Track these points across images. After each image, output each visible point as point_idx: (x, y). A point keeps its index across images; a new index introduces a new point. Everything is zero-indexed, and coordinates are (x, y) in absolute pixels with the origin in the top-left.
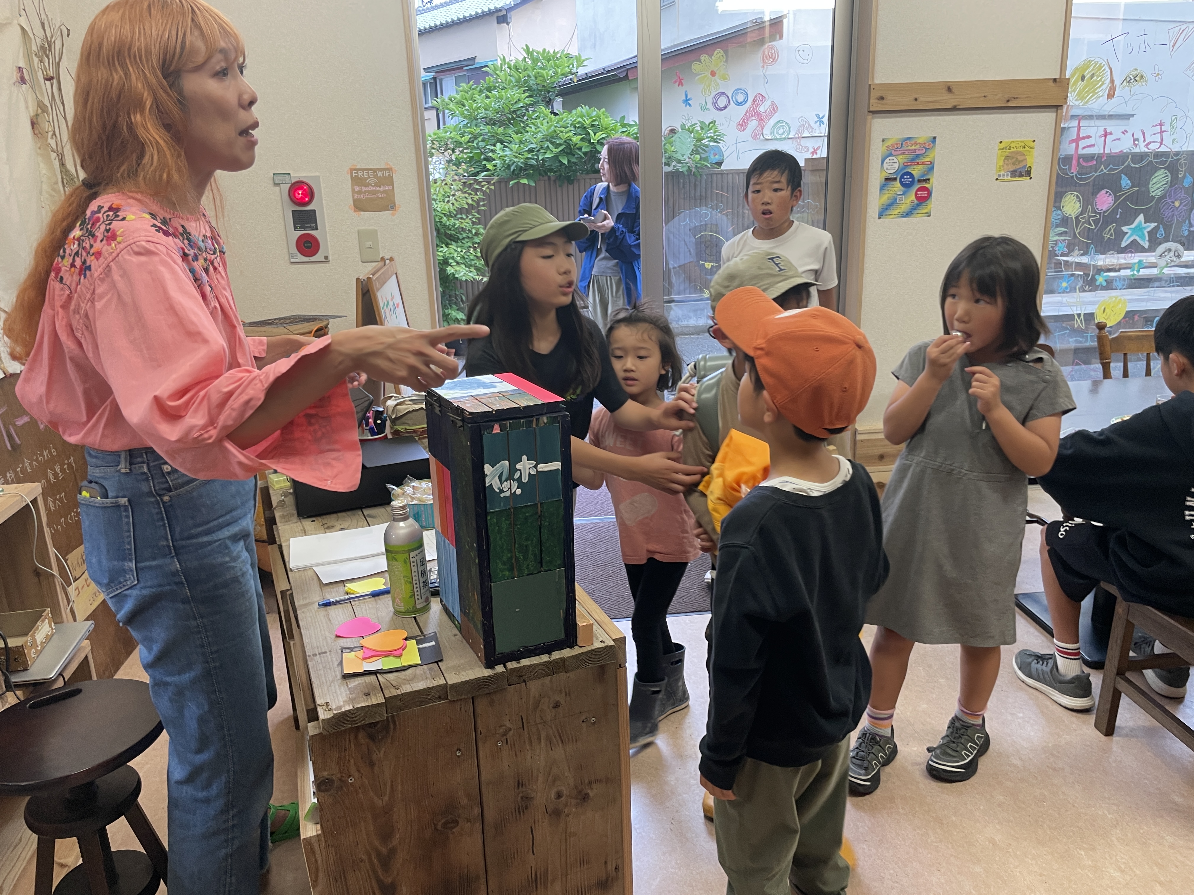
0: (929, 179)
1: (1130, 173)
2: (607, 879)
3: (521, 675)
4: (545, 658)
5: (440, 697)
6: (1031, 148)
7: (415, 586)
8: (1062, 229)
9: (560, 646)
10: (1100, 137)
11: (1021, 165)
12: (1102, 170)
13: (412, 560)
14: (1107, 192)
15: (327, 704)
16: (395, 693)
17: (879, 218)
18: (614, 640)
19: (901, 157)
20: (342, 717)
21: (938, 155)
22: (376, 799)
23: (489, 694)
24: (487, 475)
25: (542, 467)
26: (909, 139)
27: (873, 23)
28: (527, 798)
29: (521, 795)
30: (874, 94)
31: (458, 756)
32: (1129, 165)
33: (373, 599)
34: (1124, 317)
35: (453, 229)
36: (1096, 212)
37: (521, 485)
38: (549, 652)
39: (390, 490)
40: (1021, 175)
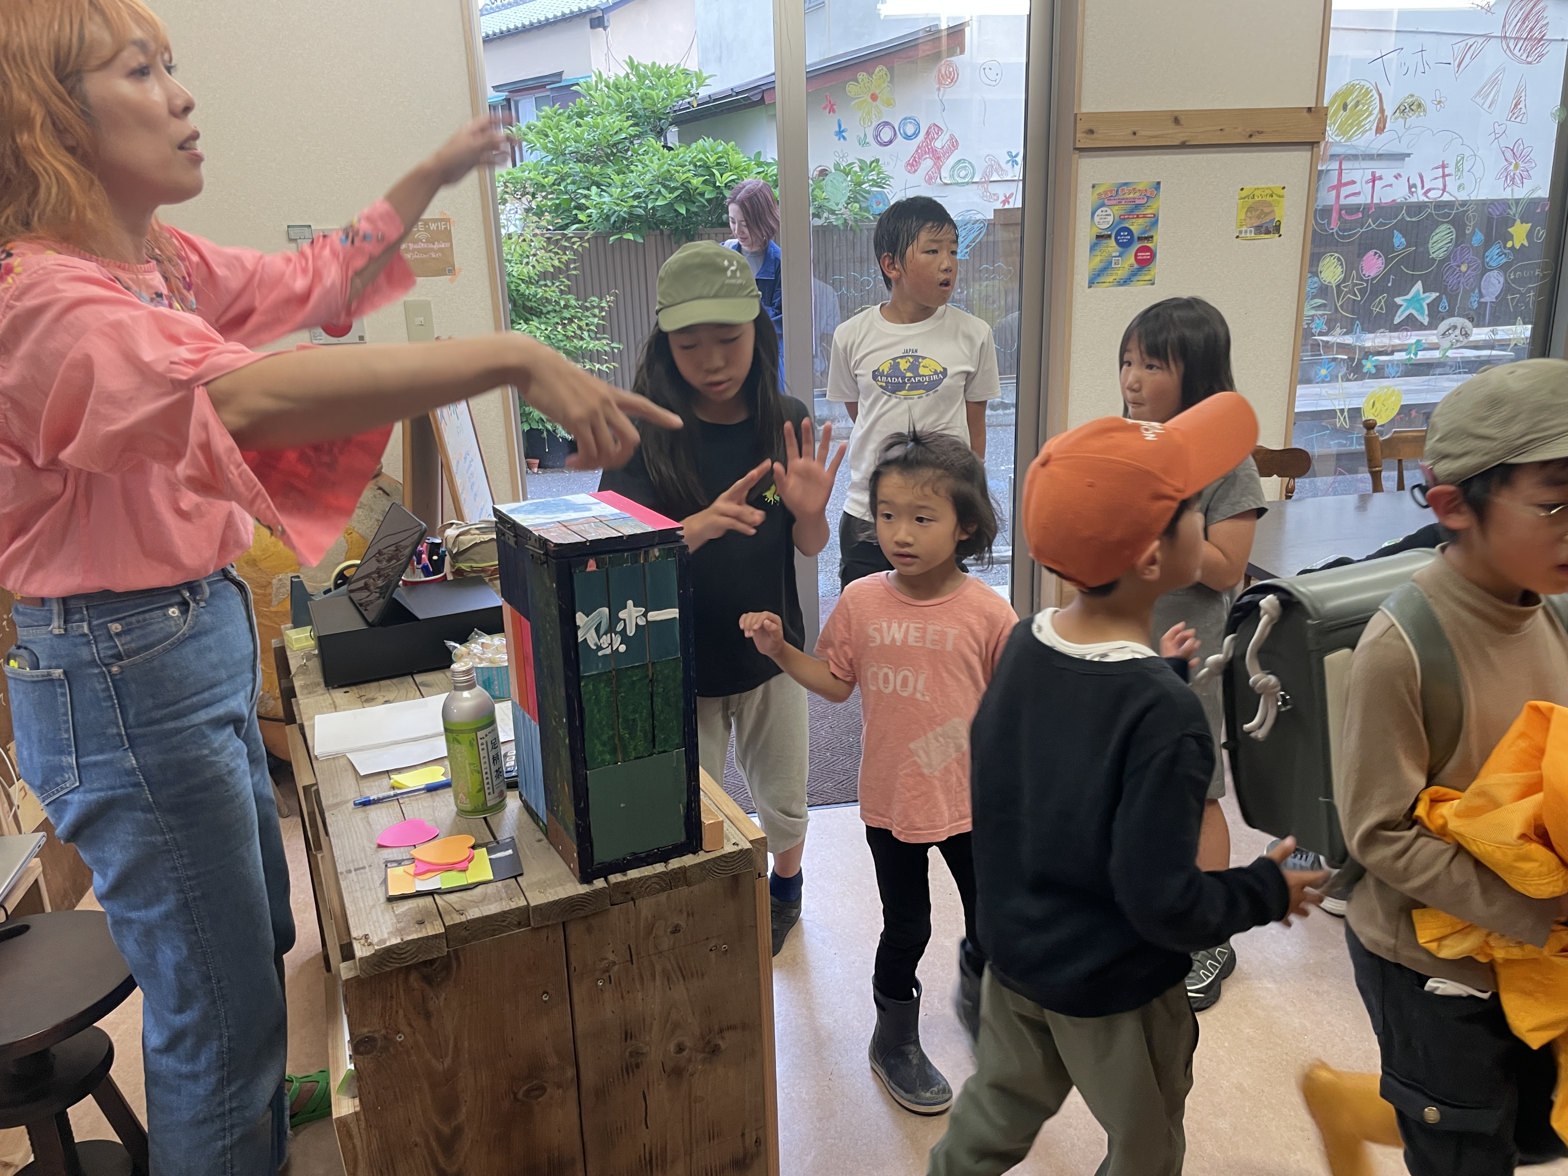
0: (1152, 237)
1: (1404, 228)
2: (745, 1158)
3: (627, 891)
4: (659, 868)
5: (519, 923)
6: (1279, 196)
7: (485, 776)
8: (1320, 301)
9: (680, 851)
10: (1367, 182)
11: (1268, 219)
12: (1369, 225)
13: (480, 742)
14: (1376, 253)
15: (366, 937)
16: (458, 919)
17: (1090, 287)
18: (751, 842)
19: (1116, 207)
20: (387, 955)
21: (1162, 205)
22: (434, 1063)
23: (586, 917)
24: (579, 627)
25: (653, 616)
26: (1126, 184)
27: (1079, 34)
28: (637, 1053)
29: (629, 1050)
30: (1082, 126)
31: (545, 1002)
32: (1403, 218)
33: (429, 794)
34: (1398, 414)
35: (534, 299)
36: (1362, 280)
37: (625, 639)
38: (666, 860)
39: (451, 649)
40: (1268, 232)
